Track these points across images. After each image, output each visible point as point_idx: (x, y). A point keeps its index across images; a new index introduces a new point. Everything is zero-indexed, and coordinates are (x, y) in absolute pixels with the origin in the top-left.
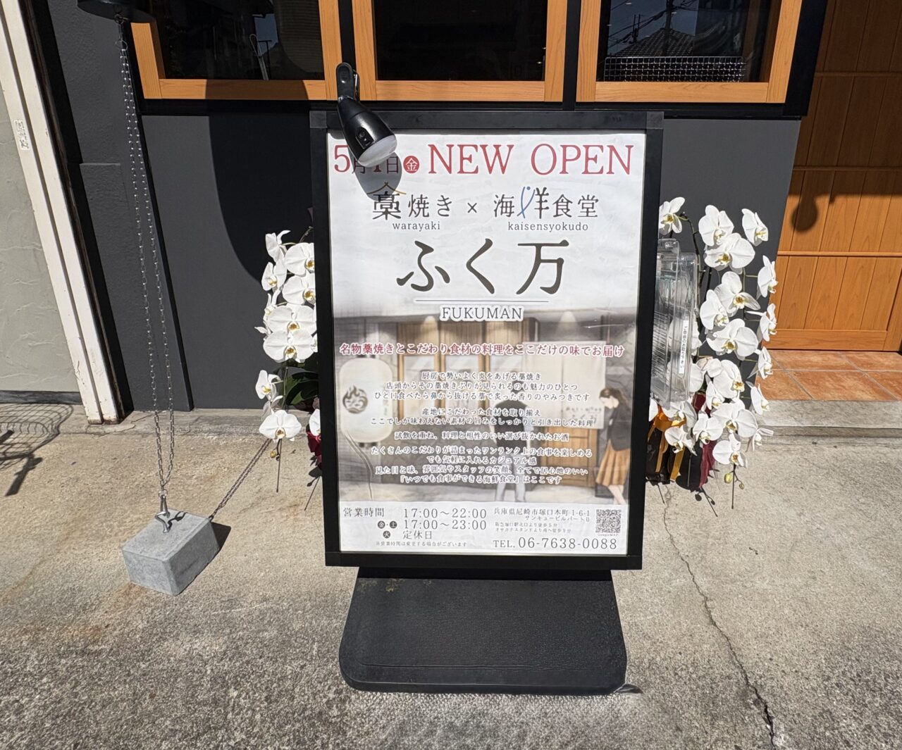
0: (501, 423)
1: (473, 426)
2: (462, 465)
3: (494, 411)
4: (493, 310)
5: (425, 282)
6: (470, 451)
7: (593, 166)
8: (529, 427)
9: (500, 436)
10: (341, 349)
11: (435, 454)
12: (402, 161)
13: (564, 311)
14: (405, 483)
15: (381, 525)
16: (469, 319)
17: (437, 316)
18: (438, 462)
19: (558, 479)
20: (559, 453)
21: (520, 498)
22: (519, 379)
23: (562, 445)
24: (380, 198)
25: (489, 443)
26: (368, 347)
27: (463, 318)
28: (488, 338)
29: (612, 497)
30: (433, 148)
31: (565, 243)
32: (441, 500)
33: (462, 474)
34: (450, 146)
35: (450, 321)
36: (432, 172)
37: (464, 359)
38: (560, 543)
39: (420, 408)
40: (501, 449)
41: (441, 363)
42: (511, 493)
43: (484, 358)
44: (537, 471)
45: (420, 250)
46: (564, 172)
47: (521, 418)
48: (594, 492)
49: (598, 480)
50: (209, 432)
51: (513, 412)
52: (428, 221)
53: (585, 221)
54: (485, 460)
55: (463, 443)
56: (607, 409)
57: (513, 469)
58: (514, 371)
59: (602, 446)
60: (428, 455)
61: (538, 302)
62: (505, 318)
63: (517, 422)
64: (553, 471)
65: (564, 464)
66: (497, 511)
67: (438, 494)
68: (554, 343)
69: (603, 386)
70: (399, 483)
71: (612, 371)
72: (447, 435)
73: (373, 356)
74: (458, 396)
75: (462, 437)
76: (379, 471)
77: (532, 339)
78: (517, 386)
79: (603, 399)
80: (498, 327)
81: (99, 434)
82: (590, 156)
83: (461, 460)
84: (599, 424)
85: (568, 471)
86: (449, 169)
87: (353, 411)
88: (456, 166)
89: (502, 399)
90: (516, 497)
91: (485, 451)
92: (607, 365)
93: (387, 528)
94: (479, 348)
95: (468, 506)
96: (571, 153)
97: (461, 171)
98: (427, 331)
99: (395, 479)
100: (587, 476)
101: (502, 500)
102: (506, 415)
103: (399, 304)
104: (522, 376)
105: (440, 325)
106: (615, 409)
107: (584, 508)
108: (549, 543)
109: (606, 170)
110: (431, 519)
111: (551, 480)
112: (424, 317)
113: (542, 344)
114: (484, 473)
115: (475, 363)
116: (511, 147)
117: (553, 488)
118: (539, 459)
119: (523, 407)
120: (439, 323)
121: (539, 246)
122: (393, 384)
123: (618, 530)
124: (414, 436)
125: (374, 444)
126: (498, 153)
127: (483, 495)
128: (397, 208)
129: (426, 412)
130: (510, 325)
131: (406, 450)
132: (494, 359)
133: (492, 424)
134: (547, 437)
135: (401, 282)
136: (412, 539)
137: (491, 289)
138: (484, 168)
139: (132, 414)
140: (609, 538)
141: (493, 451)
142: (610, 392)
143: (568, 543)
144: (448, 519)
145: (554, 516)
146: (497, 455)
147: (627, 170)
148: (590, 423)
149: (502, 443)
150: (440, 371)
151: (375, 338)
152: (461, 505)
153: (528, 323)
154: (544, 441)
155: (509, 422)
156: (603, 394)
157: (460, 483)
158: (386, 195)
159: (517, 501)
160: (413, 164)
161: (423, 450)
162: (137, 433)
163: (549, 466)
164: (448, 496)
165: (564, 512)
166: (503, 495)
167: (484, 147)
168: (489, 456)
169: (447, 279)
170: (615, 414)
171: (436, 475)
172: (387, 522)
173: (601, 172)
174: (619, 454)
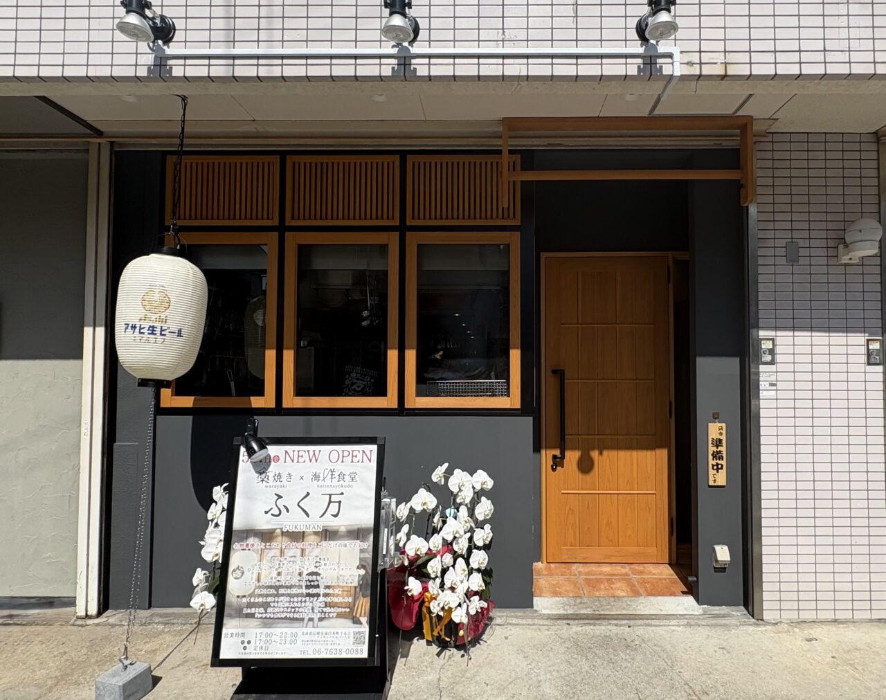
0: (309, 584)
1: (294, 586)
2: (288, 608)
3: (305, 577)
4: (308, 526)
5: (277, 513)
6: (292, 600)
7: (354, 459)
8: (322, 586)
9: (308, 591)
10: (234, 546)
11: (274, 602)
12: (272, 457)
13: (340, 526)
14: (257, 618)
15: (243, 642)
16: (296, 530)
17: (281, 529)
18: (276, 606)
19: (335, 615)
20: (335, 600)
21: (315, 626)
22: (319, 560)
23: (338, 595)
24: (261, 474)
25: (302, 595)
26: (247, 545)
27: (294, 530)
28: (305, 540)
29: (361, 623)
30: (286, 452)
31: (342, 494)
32: (275, 627)
33: (287, 612)
34: (294, 451)
35: (288, 531)
36: (285, 462)
37: (293, 549)
38: (334, 652)
39: (269, 577)
40: (308, 598)
41: (282, 552)
42: (311, 623)
43: (302, 550)
44: (325, 610)
45: (277, 497)
46: (342, 462)
47: (318, 581)
48: (352, 621)
49: (354, 615)
50: (158, 623)
51: (314, 578)
52: (281, 484)
53: (351, 483)
54: (299, 605)
55: (289, 595)
56: (359, 575)
57: (313, 609)
58: (317, 556)
59: (357, 595)
60: (271, 602)
61: (330, 522)
62: (314, 530)
63: (316, 583)
64: (332, 610)
65: (338, 605)
66: (303, 633)
67: (274, 624)
68: (336, 542)
69: (358, 563)
70: (254, 618)
71: (363, 555)
72: (282, 591)
73: (249, 550)
74: (288, 570)
75: (289, 592)
76: (246, 611)
77: (326, 540)
78: (318, 564)
79: (358, 570)
80: (310, 534)
81: (82, 626)
82: (354, 455)
83: (287, 605)
84: (356, 584)
85: (340, 610)
86: (293, 461)
87: (236, 578)
88: (296, 460)
89: (310, 571)
90: (313, 624)
91: (300, 599)
92: (360, 553)
93: (246, 644)
94: (300, 545)
95: (288, 630)
96: (346, 454)
97: (298, 462)
98: (276, 537)
99: (252, 616)
100: (349, 612)
101: (306, 627)
102: (310, 579)
103: (264, 523)
104: (320, 559)
105: (283, 533)
106: (363, 575)
107: (347, 630)
108: (328, 652)
109: (361, 460)
110: (269, 638)
111: (331, 615)
112: (275, 529)
113: (330, 542)
114: (298, 612)
115: (299, 552)
116: (320, 451)
117: (333, 620)
118: (326, 603)
119: (319, 575)
120: (282, 532)
121: (330, 495)
122: (258, 564)
123: (364, 643)
124: (265, 591)
125: (244, 596)
126: (314, 454)
127: (296, 624)
128: (268, 479)
129: (272, 578)
130: (316, 533)
131: (261, 600)
132: (307, 551)
133: (304, 584)
134: (331, 591)
135: (266, 512)
136: (258, 651)
137: (308, 515)
138: (308, 460)
139: (107, 612)
140: (359, 648)
141: (304, 599)
142: (362, 566)
143: (338, 651)
144: (278, 638)
145: (332, 636)
146: (305, 601)
147: (370, 461)
148: (351, 583)
149: (308, 595)
150: (281, 557)
151: (251, 540)
152: (284, 630)
153: (324, 532)
154: (328, 594)
155: (312, 583)
156: (358, 568)
157: (286, 618)
158: (264, 472)
159: (313, 627)
160: (277, 459)
161: (269, 599)
162: (109, 624)
163: (330, 607)
164: (279, 625)
165: (337, 633)
166: (307, 624)
167: (308, 451)
168: (301, 602)
169: (288, 511)
170: (363, 578)
171: (274, 613)
172: (246, 641)
173: (358, 462)
174: (365, 599)
